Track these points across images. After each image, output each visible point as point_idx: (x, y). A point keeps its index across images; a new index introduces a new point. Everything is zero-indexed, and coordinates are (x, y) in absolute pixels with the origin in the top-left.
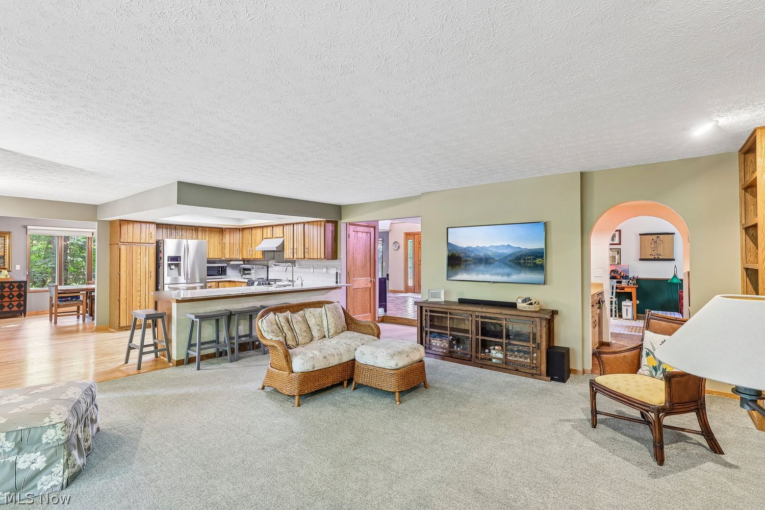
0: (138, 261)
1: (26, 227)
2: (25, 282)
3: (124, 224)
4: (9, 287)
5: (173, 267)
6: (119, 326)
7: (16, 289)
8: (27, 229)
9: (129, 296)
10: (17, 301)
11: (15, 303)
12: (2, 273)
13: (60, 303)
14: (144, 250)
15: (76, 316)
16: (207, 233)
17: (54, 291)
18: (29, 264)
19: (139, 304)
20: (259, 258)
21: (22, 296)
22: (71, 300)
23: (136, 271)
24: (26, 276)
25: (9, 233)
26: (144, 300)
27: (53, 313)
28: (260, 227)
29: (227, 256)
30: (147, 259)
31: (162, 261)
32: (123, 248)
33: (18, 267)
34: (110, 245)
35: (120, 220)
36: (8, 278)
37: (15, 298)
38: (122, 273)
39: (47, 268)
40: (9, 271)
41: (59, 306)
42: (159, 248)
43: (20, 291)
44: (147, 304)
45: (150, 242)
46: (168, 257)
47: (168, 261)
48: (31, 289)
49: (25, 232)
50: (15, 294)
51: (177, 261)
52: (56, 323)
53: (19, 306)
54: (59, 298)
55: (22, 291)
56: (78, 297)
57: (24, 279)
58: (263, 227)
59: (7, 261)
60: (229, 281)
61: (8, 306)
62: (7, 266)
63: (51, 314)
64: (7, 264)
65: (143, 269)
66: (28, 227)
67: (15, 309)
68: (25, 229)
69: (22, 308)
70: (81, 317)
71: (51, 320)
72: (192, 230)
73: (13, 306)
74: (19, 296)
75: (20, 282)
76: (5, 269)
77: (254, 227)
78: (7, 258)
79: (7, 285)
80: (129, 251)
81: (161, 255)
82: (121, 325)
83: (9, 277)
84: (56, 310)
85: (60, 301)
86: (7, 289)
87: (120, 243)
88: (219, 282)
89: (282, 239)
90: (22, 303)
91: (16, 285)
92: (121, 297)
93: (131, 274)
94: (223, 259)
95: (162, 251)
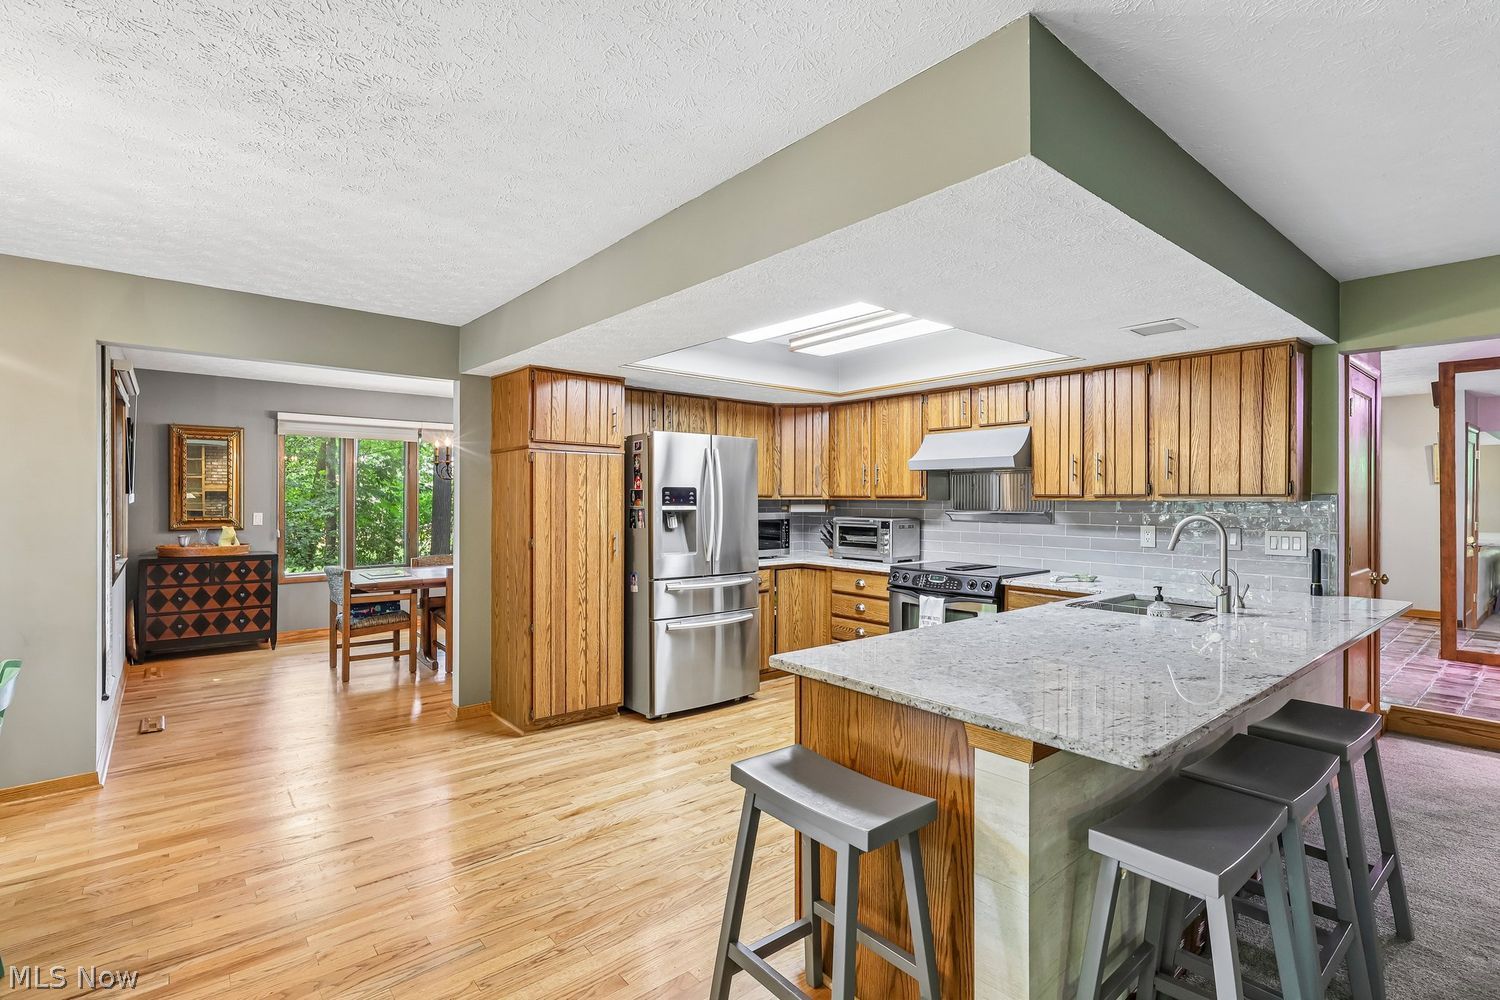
0: (581, 503)
1: (273, 416)
2: (274, 558)
3: (543, 382)
4: (237, 571)
5: (674, 523)
6: (531, 718)
7: (252, 576)
8: (277, 420)
9: (558, 618)
10: (257, 607)
11: (252, 614)
12: (223, 535)
13: (356, 621)
14: (596, 466)
15: (392, 658)
16: (739, 421)
17: (342, 588)
18: (283, 513)
19: (583, 644)
20: (907, 492)
21: (268, 594)
22: (382, 613)
23: (576, 537)
24: (275, 542)
25: (238, 431)
26: (596, 632)
27: (339, 646)
28: (912, 395)
29: (788, 490)
30: (604, 497)
31: (643, 504)
32: (541, 459)
33: (258, 519)
34: (494, 452)
35: (533, 370)
36: (236, 548)
37: (252, 601)
38: (540, 544)
39: (318, 519)
40: (238, 529)
41: (354, 632)
42: (634, 460)
43: (262, 579)
44: (604, 644)
45: (610, 443)
46: (665, 490)
47: (664, 504)
48: (287, 572)
49: (273, 430)
50: (252, 588)
51: (687, 502)
52: (346, 678)
53: (260, 619)
54: (353, 606)
55: (267, 581)
56: (395, 605)
57: (271, 548)
58: (924, 395)
59: (233, 502)
60: (802, 567)
61: (236, 621)
62: (233, 517)
63: (334, 647)
64: (233, 509)
65: (593, 532)
66: (281, 416)
67: (252, 627)
68: (273, 421)
69: (267, 627)
70: (404, 660)
71: (333, 666)
72: (704, 409)
73: (248, 621)
74: (261, 594)
75: (262, 558)
76: (229, 522)
77: (881, 399)
78: (233, 495)
79: (233, 566)
80: (557, 470)
81: (641, 484)
82: (538, 715)
83: (237, 543)
84: (346, 640)
85: (356, 616)
86: (233, 577)
87: (532, 445)
88: (777, 569)
89: (1025, 429)
90: (267, 611)
91: (252, 565)
92: (537, 622)
93: (561, 545)
94: (777, 497)
95: (644, 471)
